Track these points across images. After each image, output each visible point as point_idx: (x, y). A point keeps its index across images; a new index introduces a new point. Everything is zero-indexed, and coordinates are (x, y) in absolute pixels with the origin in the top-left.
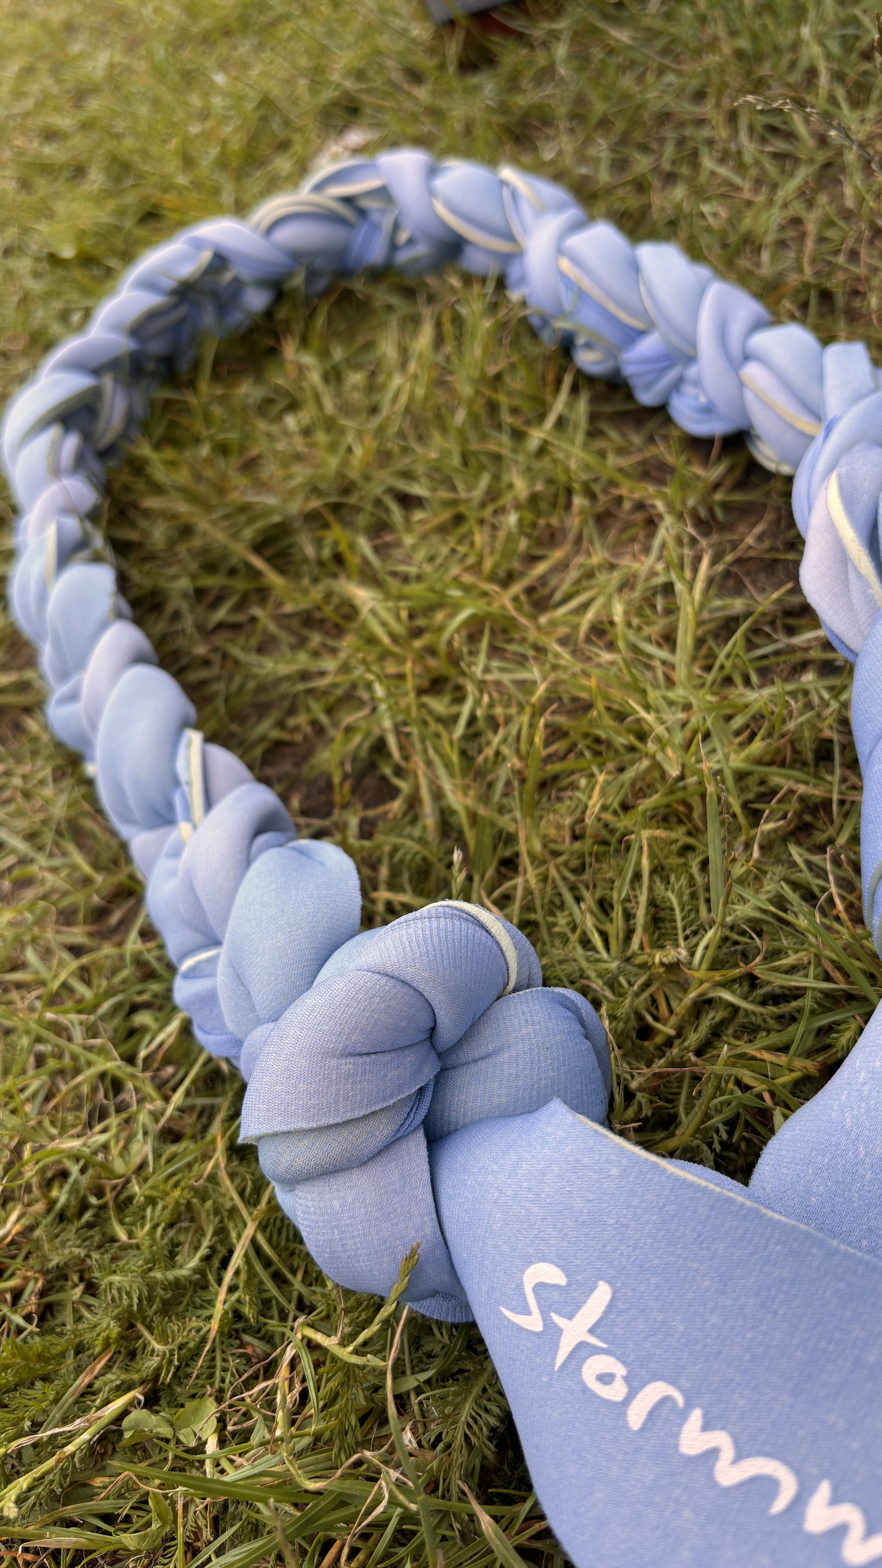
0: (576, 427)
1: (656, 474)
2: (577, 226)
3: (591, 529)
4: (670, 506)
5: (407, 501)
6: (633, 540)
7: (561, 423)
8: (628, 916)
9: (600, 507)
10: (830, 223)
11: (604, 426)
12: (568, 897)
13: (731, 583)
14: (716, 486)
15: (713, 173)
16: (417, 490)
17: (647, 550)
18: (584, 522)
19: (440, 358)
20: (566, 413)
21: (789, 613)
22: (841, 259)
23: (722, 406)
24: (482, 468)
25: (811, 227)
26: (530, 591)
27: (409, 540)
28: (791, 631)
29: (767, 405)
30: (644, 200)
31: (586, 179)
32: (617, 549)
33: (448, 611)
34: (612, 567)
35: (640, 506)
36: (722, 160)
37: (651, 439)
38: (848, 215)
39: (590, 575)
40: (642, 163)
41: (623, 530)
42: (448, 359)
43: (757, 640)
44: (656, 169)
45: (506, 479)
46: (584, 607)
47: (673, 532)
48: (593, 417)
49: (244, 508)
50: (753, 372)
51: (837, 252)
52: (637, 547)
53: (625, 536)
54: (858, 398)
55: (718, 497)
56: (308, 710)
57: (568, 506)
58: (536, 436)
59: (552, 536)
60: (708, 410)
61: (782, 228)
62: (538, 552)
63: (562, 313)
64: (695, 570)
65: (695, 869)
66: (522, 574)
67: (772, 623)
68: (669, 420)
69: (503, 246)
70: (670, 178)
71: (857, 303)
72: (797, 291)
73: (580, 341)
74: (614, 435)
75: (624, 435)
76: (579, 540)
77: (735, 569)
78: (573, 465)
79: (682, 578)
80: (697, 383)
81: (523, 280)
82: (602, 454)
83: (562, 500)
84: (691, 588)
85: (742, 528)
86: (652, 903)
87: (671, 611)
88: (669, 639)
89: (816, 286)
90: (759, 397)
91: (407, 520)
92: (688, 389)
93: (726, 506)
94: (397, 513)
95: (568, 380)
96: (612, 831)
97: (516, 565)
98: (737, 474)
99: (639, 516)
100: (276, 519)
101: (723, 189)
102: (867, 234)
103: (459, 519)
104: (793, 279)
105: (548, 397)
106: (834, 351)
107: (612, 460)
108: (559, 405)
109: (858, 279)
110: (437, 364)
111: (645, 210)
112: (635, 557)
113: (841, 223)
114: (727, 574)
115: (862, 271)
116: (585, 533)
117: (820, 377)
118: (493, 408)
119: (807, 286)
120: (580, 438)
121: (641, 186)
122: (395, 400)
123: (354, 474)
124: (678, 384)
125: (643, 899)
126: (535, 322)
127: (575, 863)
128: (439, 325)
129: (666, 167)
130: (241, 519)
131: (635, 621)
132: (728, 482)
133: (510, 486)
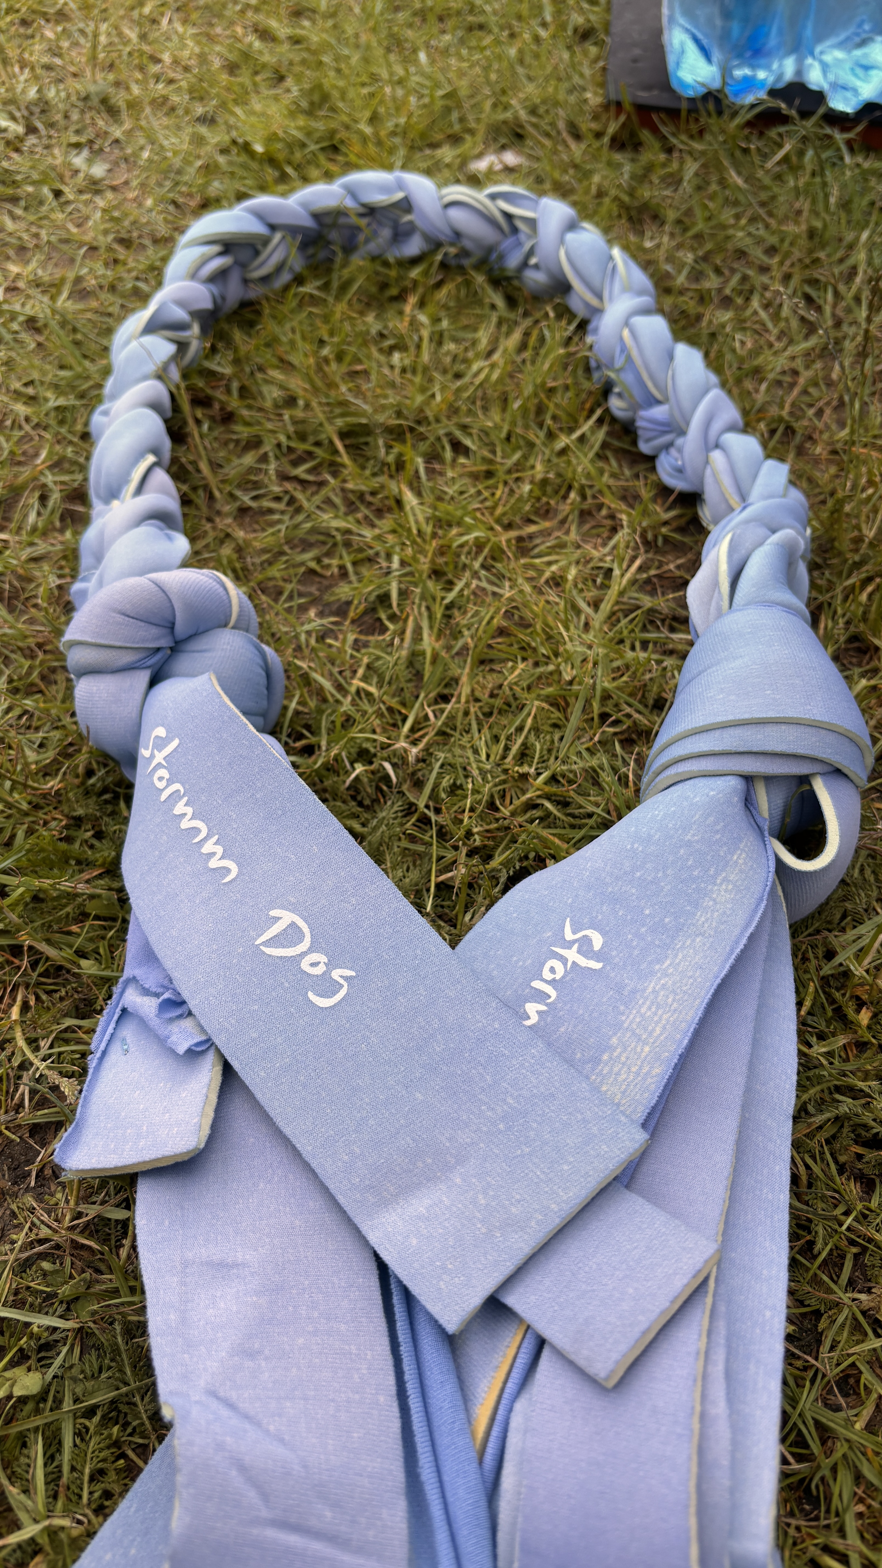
0: (592, 447)
1: (631, 501)
2: (645, 311)
3: (574, 517)
4: (631, 524)
5: (458, 447)
6: (598, 536)
7: (582, 439)
8: (507, 749)
9: (585, 506)
10: (816, 385)
11: (609, 454)
12: (475, 726)
13: (648, 588)
14: (665, 523)
15: (755, 313)
16: (468, 442)
17: (604, 545)
18: (572, 511)
19: (519, 359)
20: (588, 434)
21: (675, 619)
22: (811, 412)
23: (689, 471)
24: (519, 448)
25: (802, 381)
26: (520, 539)
27: (450, 474)
28: (672, 630)
29: (717, 481)
30: (700, 310)
31: (668, 275)
32: (586, 537)
33: (461, 530)
34: (578, 547)
35: (612, 517)
36: (766, 306)
37: (637, 476)
38: (830, 384)
39: (562, 546)
40: (712, 282)
41: (594, 527)
42: (524, 361)
43: (649, 627)
44: (720, 290)
45: (531, 461)
46: (549, 564)
47: (627, 538)
48: (605, 445)
49: (344, 403)
50: (716, 456)
51: (811, 406)
52: (599, 541)
53: (594, 531)
54: (770, 496)
55: (664, 530)
56: (341, 557)
57: (565, 497)
58: (563, 441)
59: (547, 511)
60: (680, 471)
61: (784, 373)
62: (533, 518)
63: (610, 366)
64: (629, 566)
65: (556, 737)
66: (520, 528)
67: (663, 621)
68: (653, 469)
69: (594, 302)
70: (726, 302)
71: (808, 445)
72: (773, 420)
73: (616, 390)
74: (614, 463)
75: (620, 466)
76: (563, 522)
77: (655, 580)
78: (580, 469)
79: (620, 566)
80: (680, 451)
81: (596, 331)
82: (601, 472)
83: (563, 492)
84: (622, 575)
85: (670, 557)
86: (524, 744)
87: (605, 587)
88: (596, 605)
89: (787, 422)
90: (714, 474)
91: (454, 460)
92: (673, 451)
93: (666, 539)
94: (448, 454)
95: (598, 412)
96: (516, 699)
97: (517, 519)
98: (683, 522)
99: (608, 522)
100: (364, 421)
101: (757, 327)
102: (835, 403)
103: (489, 474)
104: (774, 411)
105: (581, 420)
106: (771, 463)
107: (606, 478)
108: (586, 427)
109: (815, 429)
110: (514, 362)
111: (699, 318)
112: (595, 548)
113: (823, 387)
114: (648, 581)
115: (820, 425)
116: (570, 518)
117: (755, 476)
118: (540, 410)
119: (781, 419)
120: (591, 455)
121: (703, 298)
122: (476, 374)
123: (430, 414)
124: (668, 446)
125: (520, 741)
126: (593, 364)
127: (486, 710)
128: (527, 334)
129: (728, 291)
130: (338, 411)
131: (580, 586)
132: (675, 524)
133: (533, 467)
